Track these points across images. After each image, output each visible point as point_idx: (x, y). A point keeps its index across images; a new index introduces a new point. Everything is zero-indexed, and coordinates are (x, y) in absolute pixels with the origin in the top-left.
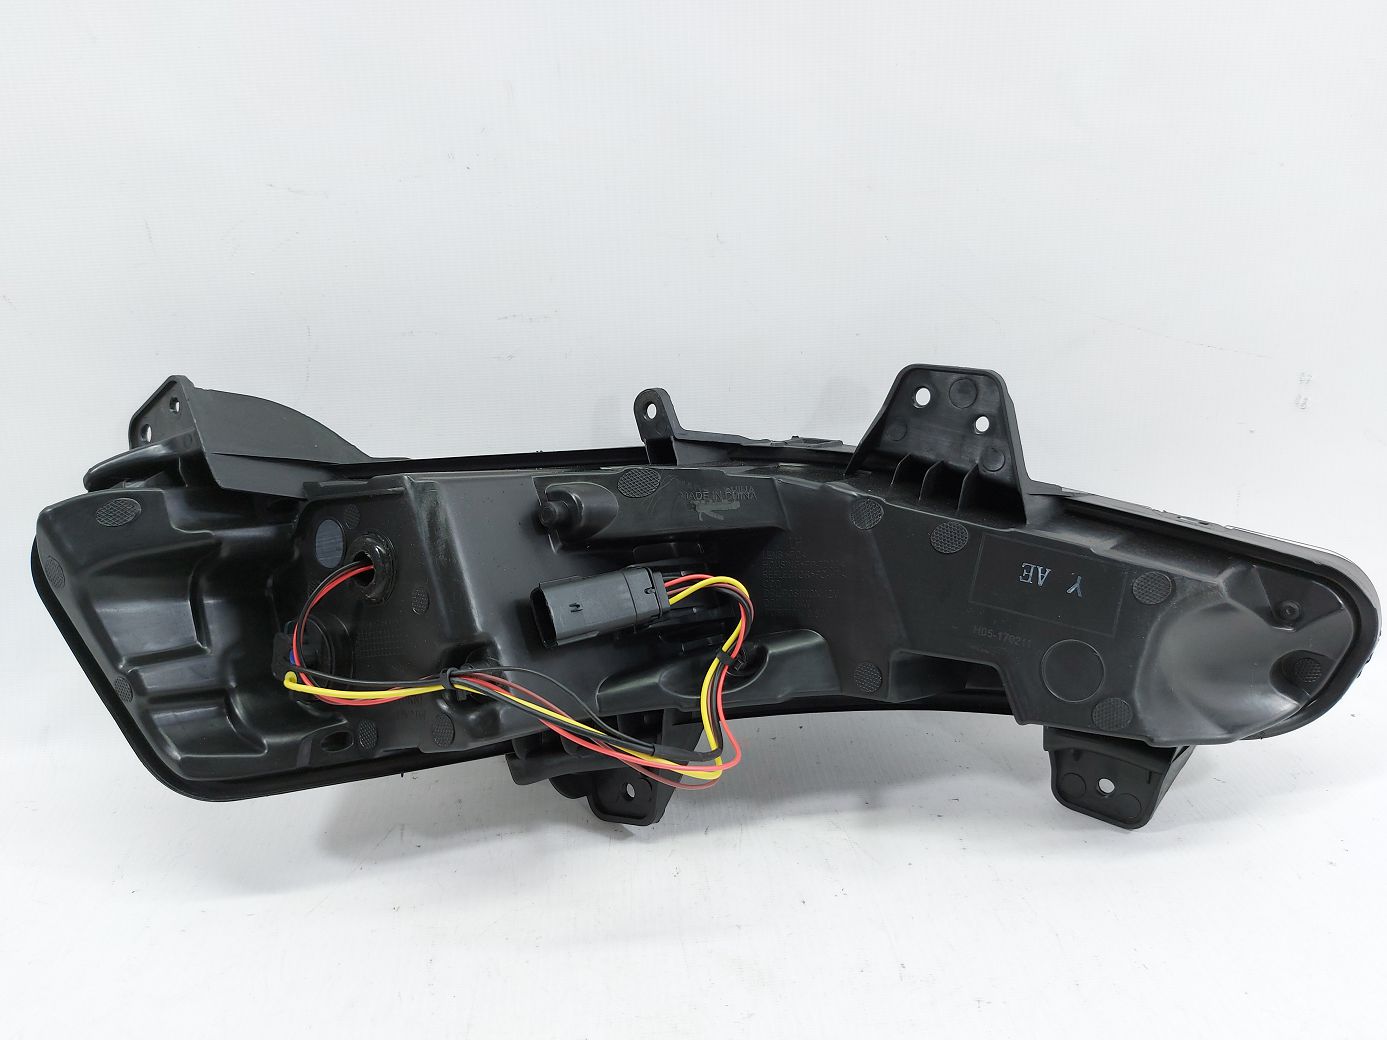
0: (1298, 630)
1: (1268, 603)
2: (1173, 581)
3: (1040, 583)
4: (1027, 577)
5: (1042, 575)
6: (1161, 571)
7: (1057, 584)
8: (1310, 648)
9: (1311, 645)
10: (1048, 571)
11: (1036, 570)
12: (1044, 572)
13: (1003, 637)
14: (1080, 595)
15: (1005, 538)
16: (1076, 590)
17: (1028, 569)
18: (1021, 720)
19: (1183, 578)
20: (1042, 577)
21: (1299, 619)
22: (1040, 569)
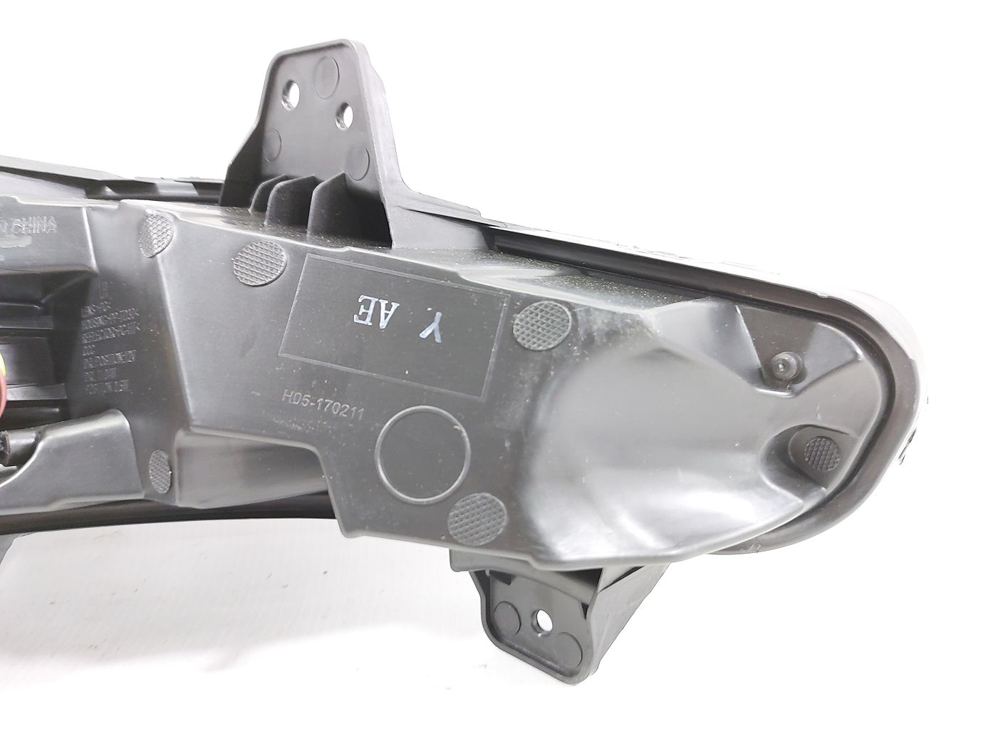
0: (797, 394)
1: (756, 361)
2: (574, 315)
3: (383, 324)
4: (364, 317)
5: (387, 313)
6: (556, 301)
7: (405, 326)
8: (819, 420)
9: (819, 417)
10: (395, 306)
11: (378, 305)
12: (388, 307)
13: (324, 404)
14: (438, 340)
15: (338, 261)
16: (432, 334)
17: (367, 304)
18: (349, 528)
19: (588, 310)
20: (386, 315)
21: (800, 376)
22: (383, 303)
